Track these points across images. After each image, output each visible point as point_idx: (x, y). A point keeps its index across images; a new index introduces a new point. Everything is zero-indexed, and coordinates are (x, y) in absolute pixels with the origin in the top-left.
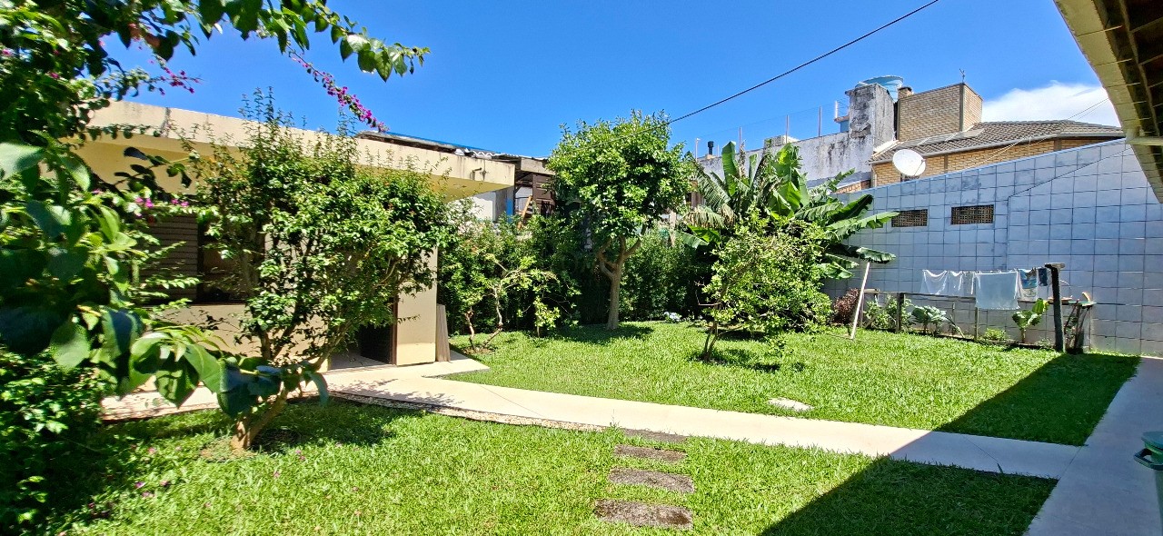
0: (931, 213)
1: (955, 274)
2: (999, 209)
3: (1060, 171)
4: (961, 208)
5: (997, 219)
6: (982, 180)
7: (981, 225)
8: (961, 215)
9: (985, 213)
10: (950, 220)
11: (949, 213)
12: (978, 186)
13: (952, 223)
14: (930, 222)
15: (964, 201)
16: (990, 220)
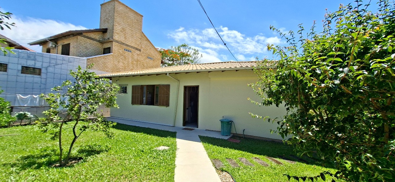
0: (10, 66)
1: (35, 97)
2: (43, 70)
3: (64, 62)
4: (26, 67)
5: (42, 74)
6: (37, 57)
7: (35, 76)
8: (25, 70)
9: (38, 71)
10: (20, 72)
11: (20, 68)
12: (35, 60)
13: (22, 73)
14: (9, 71)
15: (28, 64)
16: (40, 74)
